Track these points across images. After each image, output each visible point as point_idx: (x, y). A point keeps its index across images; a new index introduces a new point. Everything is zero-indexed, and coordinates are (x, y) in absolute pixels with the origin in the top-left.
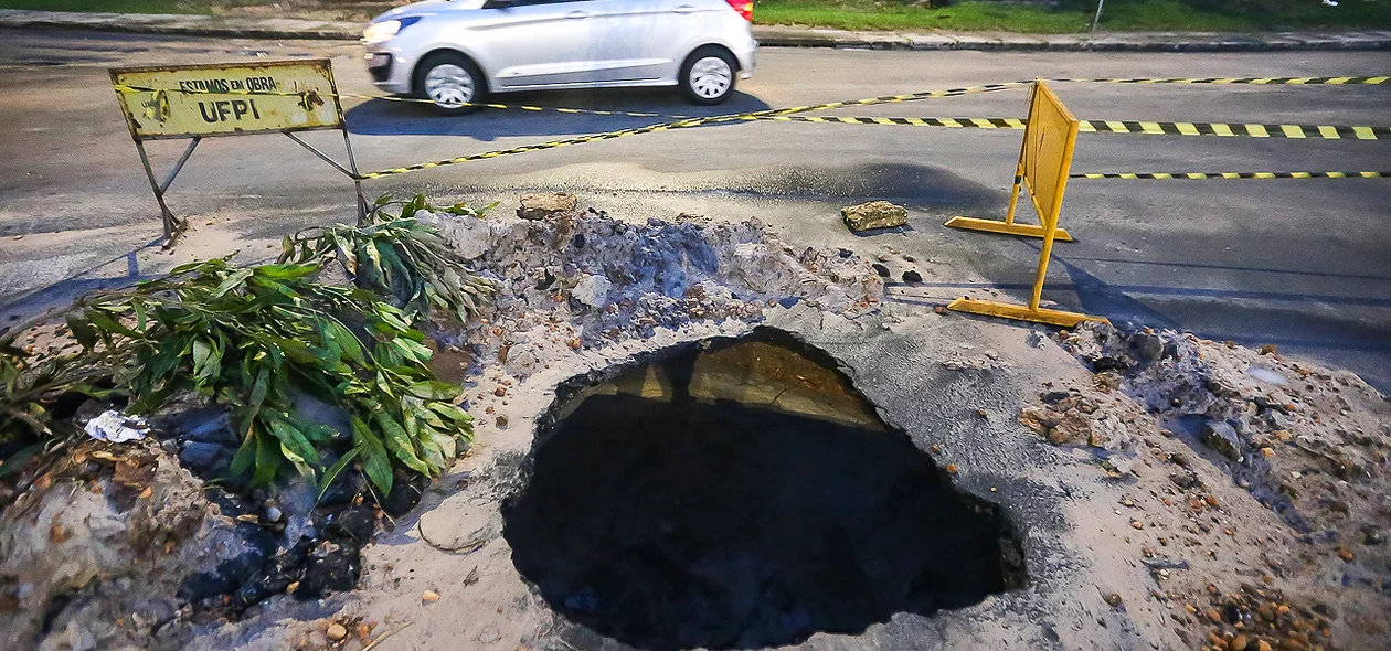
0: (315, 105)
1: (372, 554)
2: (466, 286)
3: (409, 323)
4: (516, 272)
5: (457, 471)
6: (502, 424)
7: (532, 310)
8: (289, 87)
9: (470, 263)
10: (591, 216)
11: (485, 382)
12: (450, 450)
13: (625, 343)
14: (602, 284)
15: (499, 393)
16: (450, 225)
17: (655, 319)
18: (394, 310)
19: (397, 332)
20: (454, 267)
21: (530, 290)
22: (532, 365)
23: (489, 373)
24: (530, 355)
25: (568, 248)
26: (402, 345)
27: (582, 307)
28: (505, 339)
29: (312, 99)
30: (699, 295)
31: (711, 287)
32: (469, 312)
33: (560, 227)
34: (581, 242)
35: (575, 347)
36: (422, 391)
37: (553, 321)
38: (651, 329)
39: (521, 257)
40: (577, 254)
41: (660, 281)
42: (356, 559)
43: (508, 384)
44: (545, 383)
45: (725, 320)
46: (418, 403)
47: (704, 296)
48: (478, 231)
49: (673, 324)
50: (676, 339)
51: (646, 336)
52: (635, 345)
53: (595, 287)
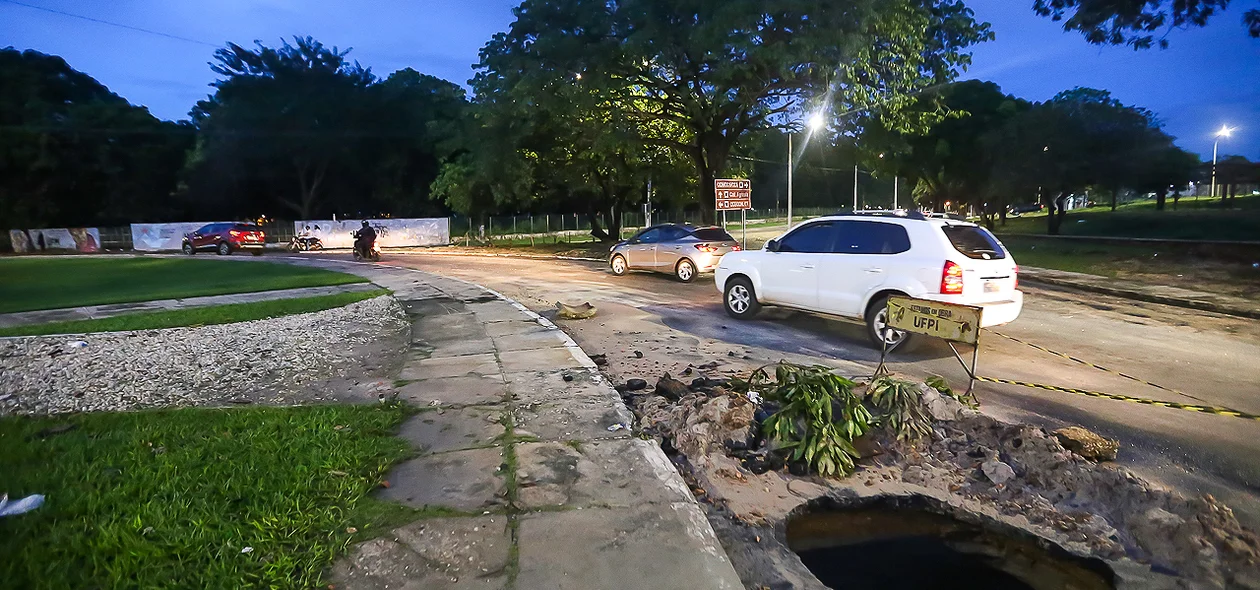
0: (966, 331)
1: (770, 473)
2: (913, 425)
3: (869, 422)
4: (960, 439)
5: (827, 480)
6: (868, 484)
7: (952, 462)
8: (957, 318)
9: (937, 421)
10: (1037, 432)
11: (886, 470)
12: (831, 470)
13: (986, 506)
14: (1005, 471)
15: (884, 477)
16: (931, 395)
17: (1025, 511)
18: (868, 414)
19: (854, 420)
20: (914, 414)
21: (963, 452)
22: (916, 480)
23: (893, 468)
24: (922, 476)
25: (1009, 444)
26: (851, 424)
27: (981, 476)
28: (918, 462)
29: (966, 327)
30: (1081, 518)
31: (1096, 521)
32: (906, 436)
33: (1014, 430)
34: (1018, 443)
35: (952, 488)
36: (838, 440)
37: (957, 472)
38: (1016, 512)
39: (973, 434)
40: (1013, 451)
41: (1061, 496)
42: (765, 470)
43: (895, 478)
44: (912, 489)
45: (1078, 541)
46: (832, 443)
47: (1083, 521)
48: (952, 407)
49: (1037, 521)
50: (1023, 527)
51: (1007, 514)
52: (992, 511)
53: (998, 470)
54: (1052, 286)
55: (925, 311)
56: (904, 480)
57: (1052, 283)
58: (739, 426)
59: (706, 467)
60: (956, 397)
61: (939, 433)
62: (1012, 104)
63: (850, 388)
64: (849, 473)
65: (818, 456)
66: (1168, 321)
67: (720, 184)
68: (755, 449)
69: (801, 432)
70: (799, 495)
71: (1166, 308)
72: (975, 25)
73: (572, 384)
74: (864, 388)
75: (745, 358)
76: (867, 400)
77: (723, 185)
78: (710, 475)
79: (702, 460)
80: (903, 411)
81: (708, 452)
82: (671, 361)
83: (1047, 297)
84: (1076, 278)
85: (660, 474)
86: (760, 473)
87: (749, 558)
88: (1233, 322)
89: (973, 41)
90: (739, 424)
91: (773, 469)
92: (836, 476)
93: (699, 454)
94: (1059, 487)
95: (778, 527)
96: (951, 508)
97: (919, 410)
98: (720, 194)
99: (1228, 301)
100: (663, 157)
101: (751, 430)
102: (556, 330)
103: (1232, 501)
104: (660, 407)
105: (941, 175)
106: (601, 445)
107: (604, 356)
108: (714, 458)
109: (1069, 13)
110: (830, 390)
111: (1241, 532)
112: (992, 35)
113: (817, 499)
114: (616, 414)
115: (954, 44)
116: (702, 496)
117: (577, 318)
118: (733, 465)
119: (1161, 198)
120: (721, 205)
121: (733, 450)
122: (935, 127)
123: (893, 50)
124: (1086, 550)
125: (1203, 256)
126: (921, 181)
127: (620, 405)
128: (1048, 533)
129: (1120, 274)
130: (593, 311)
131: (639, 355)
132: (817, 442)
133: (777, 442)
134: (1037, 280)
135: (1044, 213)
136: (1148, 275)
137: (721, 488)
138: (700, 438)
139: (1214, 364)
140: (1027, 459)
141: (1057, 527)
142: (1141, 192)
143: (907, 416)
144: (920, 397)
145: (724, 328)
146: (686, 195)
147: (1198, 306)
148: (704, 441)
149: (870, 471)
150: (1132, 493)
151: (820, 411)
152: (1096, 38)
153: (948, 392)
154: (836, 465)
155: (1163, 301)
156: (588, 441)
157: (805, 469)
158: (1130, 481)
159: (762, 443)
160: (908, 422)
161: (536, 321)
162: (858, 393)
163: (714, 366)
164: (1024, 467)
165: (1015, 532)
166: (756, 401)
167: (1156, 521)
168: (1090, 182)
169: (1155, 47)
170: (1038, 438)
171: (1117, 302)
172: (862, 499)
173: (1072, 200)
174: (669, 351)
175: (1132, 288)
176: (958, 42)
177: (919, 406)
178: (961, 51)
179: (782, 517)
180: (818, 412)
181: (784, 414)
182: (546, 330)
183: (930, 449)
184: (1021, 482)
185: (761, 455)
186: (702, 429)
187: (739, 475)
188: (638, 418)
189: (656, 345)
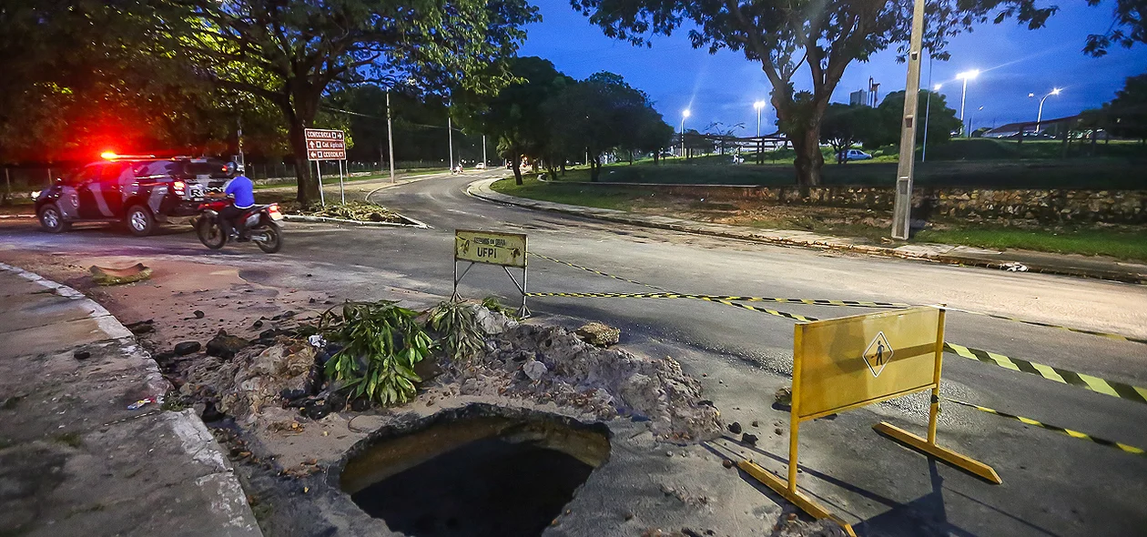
0: (517, 256)
1: (330, 415)
2: (468, 342)
3: (429, 347)
4: (507, 348)
5: (391, 409)
6: (429, 404)
7: (501, 369)
8: (509, 246)
9: (489, 335)
10: (562, 332)
11: (446, 388)
12: (393, 399)
13: (526, 401)
14: (541, 368)
15: (445, 394)
16: (483, 314)
17: (554, 397)
18: (429, 339)
19: (415, 346)
20: (469, 332)
21: (510, 359)
22: (473, 391)
23: (452, 385)
24: (476, 386)
25: (543, 345)
26: (412, 352)
27: (523, 376)
28: (474, 375)
29: (517, 252)
30: (590, 394)
31: (601, 394)
32: (463, 354)
33: (546, 333)
34: (549, 343)
35: (500, 392)
36: (399, 369)
37: (505, 377)
38: (547, 401)
39: (518, 342)
40: (545, 350)
41: (578, 380)
42: (326, 413)
43: (454, 393)
44: (469, 399)
45: (589, 412)
46: (393, 373)
47: (592, 396)
48: (499, 321)
49: (562, 403)
50: (552, 411)
51: (541, 403)
52: (530, 404)
53: (535, 368)
54: (592, 220)
55: (485, 241)
56: (462, 393)
57: (593, 217)
58: (298, 373)
59: (256, 425)
60: (503, 313)
61: (491, 346)
62: (562, 79)
63: (413, 317)
64: (411, 397)
65: (380, 387)
66: (658, 239)
67: (310, 134)
68: (316, 394)
69: (363, 367)
70: (359, 431)
71: (657, 230)
72: (528, 7)
73: (87, 362)
74: (425, 316)
75: (327, 303)
76: (429, 327)
77: (314, 134)
78: (261, 434)
79: (252, 418)
80: (459, 331)
81: (261, 409)
82: (239, 316)
83: (589, 228)
84: (607, 213)
85: (190, 447)
86: (320, 417)
87: (292, 514)
88: (692, 237)
89: (528, 20)
90: (297, 371)
91: (333, 411)
92: (399, 403)
93: (249, 412)
94: (578, 372)
95: (332, 470)
96: (500, 409)
97: (474, 328)
98: (312, 144)
99: (689, 224)
100: (245, 104)
101: (310, 376)
102: (83, 299)
103: (681, 358)
104: (208, 369)
105: (516, 134)
106: (113, 429)
107: (150, 322)
108: (268, 414)
109: (593, 11)
110: (393, 322)
111: (682, 378)
112: (540, 17)
113: (379, 431)
114: (145, 387)
115: (514, 21)
116: (247, 459)
117: (123, 283)
118: (290, 417)
119: (656, 156)
120: (313, 155)
121: (290, 399)
122: (503, 90)
123: (463, 17)
124: (591, 417)
125: (677, 195)
126: (502, 139)
127: (155, 374)
128: (569, 411)
129: (634, 209)
130: (147, 273)
131: (199, 315)
132: (379, 374)
133: (339, 382)
134: (583, 215)
135: (587, 166)
136: (649, 209)
137: (271, 444)
138: (249, 395)
139: (679, 266)
140: (555, 355)
141: (576, 405)
142: (645, 152)
143: (463, 335)
144: (473, 317)
145: (310, 276)
146: (278, 146)
147: (675, 229)
148: (255, 397)
149: (432, 391)
150: (621, 366)
151: (383, 344)
152: (610, 32)
153: (497, 309)
154: (398, 392)
155: (656, 226)
156: (93, 429)
157: (368, 404)
158: (621, 357)
159: (324, 386)
160: (464, 341)
161: (53, 291)
162: (422, 320)
163: (290, 315)
164: (553, 361)
165: (547, 416)
166: (318, 344)
167: (635, 384)
168: (617, 145)
169: (645, 46)
170: (562, 336)
171: (631, 229)
172: (423, 419)
173: (606, 157)
174: (240, 306)
175: (639, 218)
176: (516, 20)
177: (473, 324)
178: (519, 28)
179: (338, 458)
180: (380, 346)
181: (346, 353)
182: (68, 300)
183: (484, 361)
184: (552, 373)
185: (322, 399)
186: (252, 385)
187: (295, 426)
188: (177, 387)
189: (224, 302)
